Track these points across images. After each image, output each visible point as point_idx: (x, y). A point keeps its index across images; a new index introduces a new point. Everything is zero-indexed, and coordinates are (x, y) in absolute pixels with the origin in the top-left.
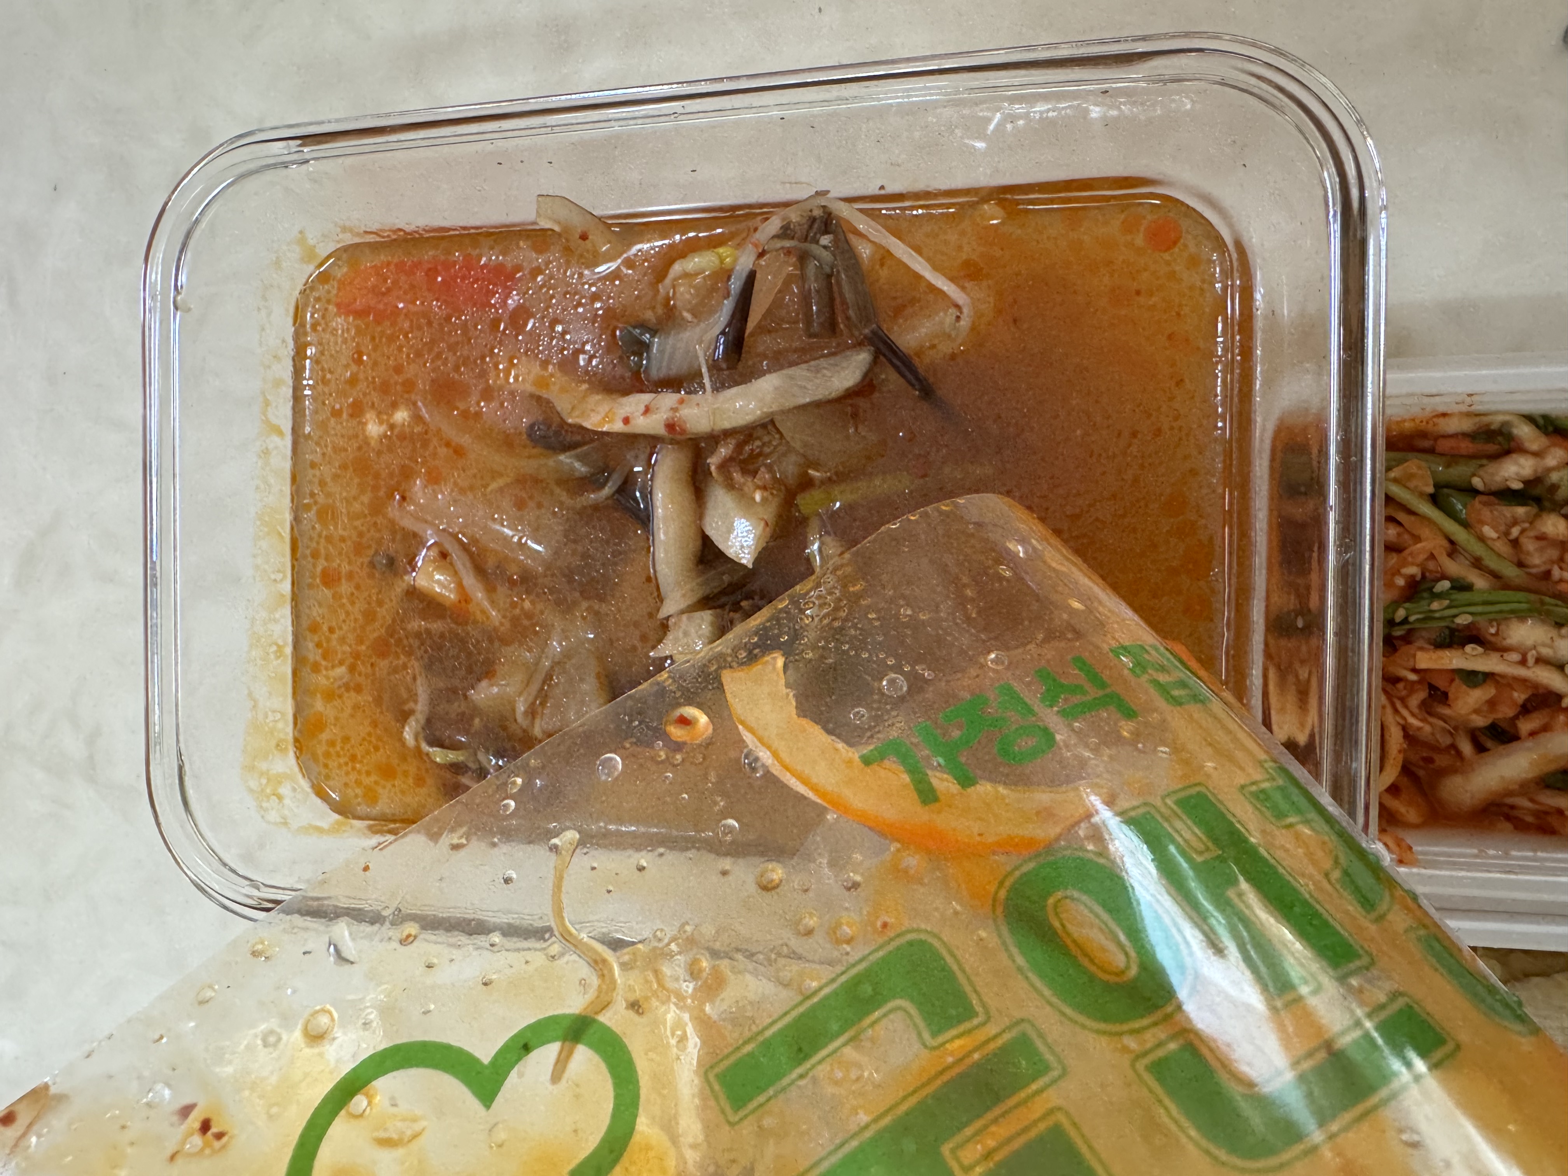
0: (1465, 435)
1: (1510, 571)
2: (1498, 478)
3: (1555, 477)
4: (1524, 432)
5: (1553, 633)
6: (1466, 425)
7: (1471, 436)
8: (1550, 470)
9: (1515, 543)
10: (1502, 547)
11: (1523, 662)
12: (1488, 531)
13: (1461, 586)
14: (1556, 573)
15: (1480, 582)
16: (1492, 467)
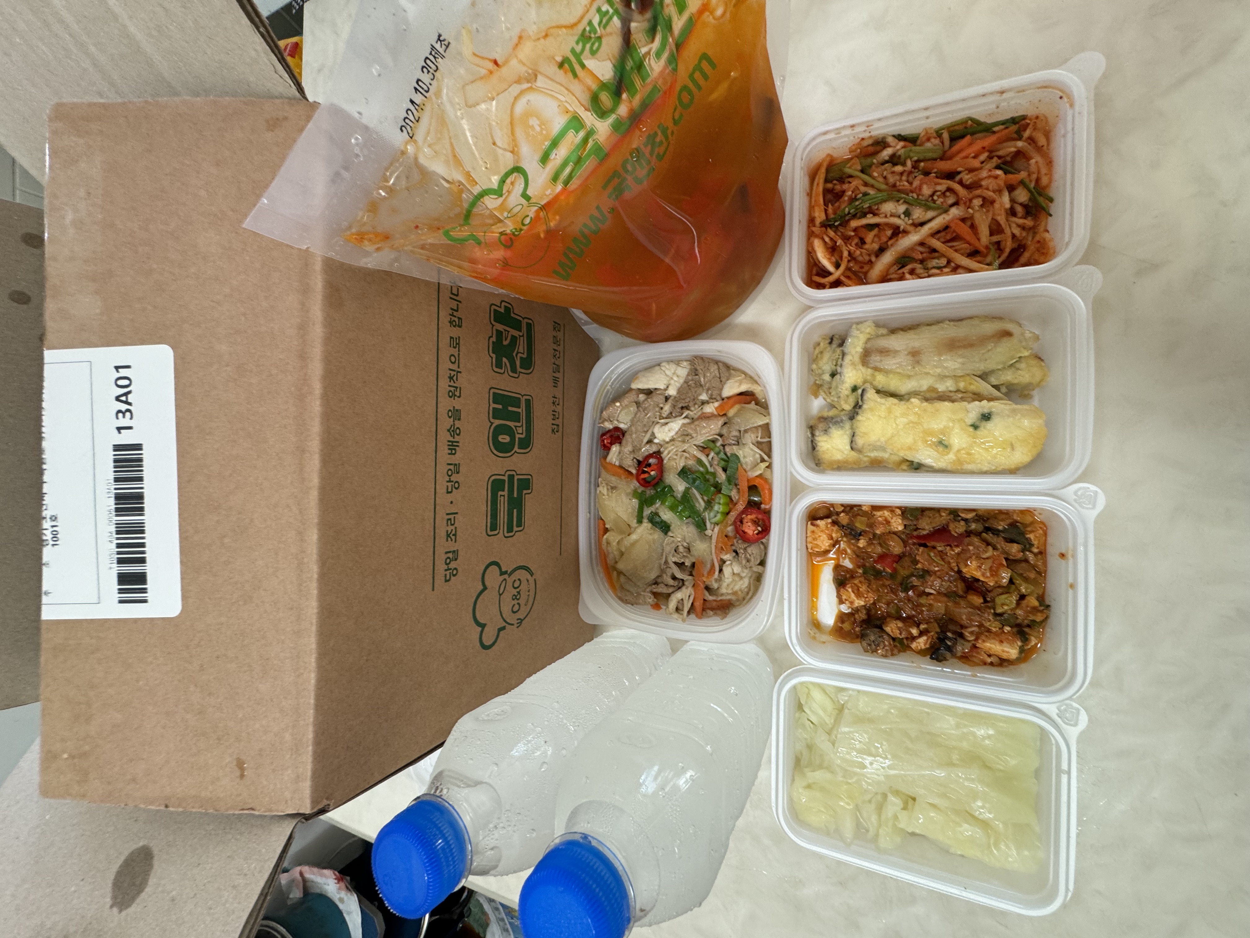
0: (869, 146)
1: (884, 187)
2: (881, 158)
3: (899, 153)
4: (890, 140)
5: (896, 204)
6: (870, 142)
7: (872, 145)
8: (898, 150)
9: (885, 178)
10: (881, 179)
11: (886, 216)
12: (875, 174)
13: (865, 194)
14: (898, 183)
15: (872, 192)
16: (879, 155)
